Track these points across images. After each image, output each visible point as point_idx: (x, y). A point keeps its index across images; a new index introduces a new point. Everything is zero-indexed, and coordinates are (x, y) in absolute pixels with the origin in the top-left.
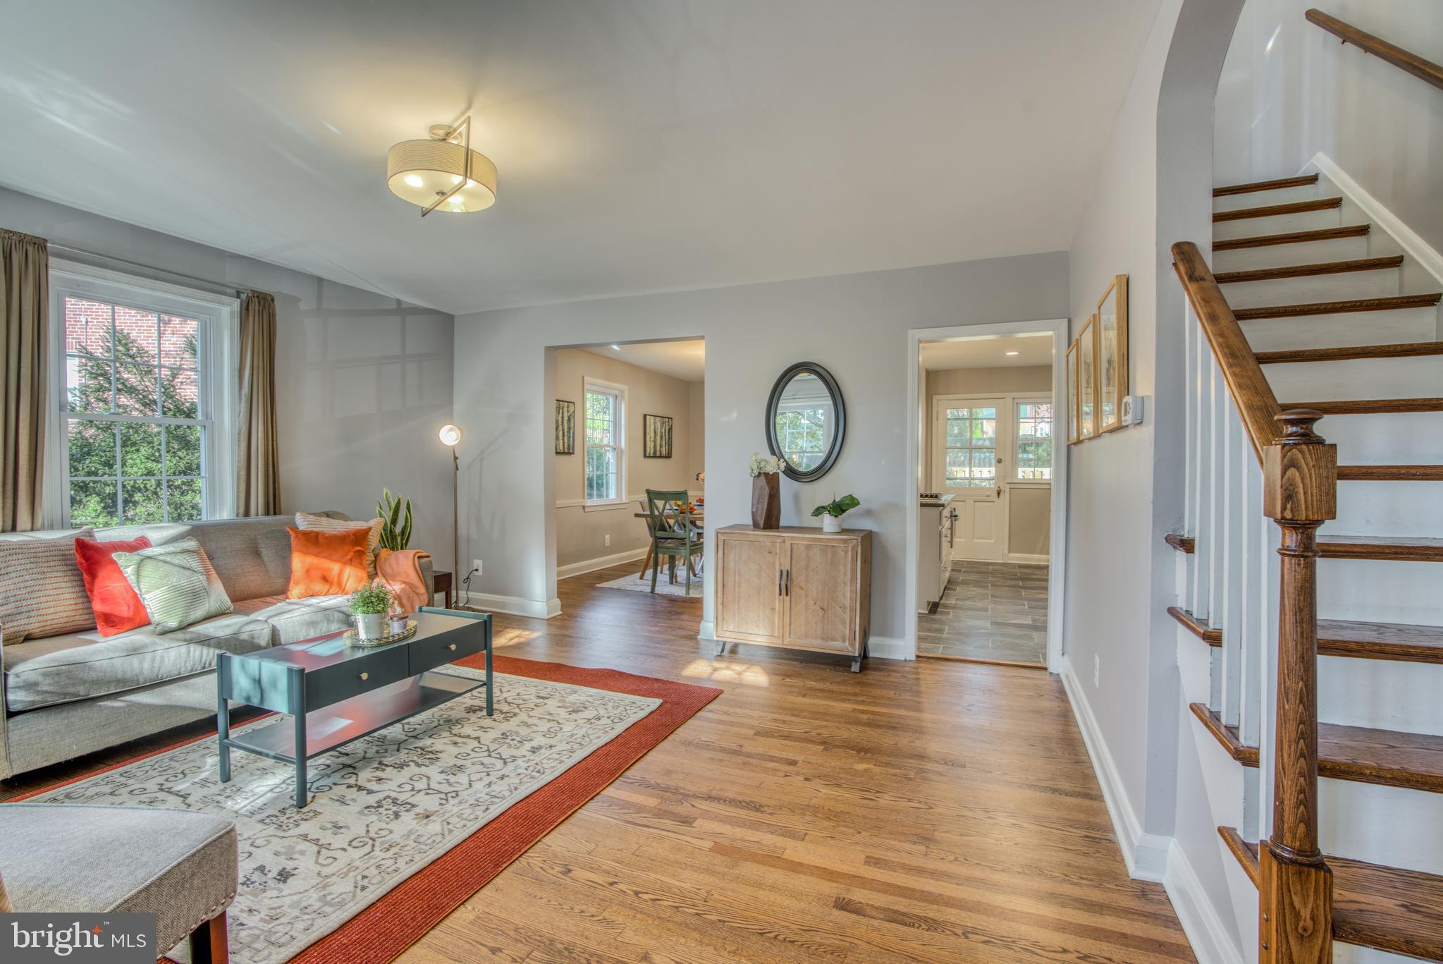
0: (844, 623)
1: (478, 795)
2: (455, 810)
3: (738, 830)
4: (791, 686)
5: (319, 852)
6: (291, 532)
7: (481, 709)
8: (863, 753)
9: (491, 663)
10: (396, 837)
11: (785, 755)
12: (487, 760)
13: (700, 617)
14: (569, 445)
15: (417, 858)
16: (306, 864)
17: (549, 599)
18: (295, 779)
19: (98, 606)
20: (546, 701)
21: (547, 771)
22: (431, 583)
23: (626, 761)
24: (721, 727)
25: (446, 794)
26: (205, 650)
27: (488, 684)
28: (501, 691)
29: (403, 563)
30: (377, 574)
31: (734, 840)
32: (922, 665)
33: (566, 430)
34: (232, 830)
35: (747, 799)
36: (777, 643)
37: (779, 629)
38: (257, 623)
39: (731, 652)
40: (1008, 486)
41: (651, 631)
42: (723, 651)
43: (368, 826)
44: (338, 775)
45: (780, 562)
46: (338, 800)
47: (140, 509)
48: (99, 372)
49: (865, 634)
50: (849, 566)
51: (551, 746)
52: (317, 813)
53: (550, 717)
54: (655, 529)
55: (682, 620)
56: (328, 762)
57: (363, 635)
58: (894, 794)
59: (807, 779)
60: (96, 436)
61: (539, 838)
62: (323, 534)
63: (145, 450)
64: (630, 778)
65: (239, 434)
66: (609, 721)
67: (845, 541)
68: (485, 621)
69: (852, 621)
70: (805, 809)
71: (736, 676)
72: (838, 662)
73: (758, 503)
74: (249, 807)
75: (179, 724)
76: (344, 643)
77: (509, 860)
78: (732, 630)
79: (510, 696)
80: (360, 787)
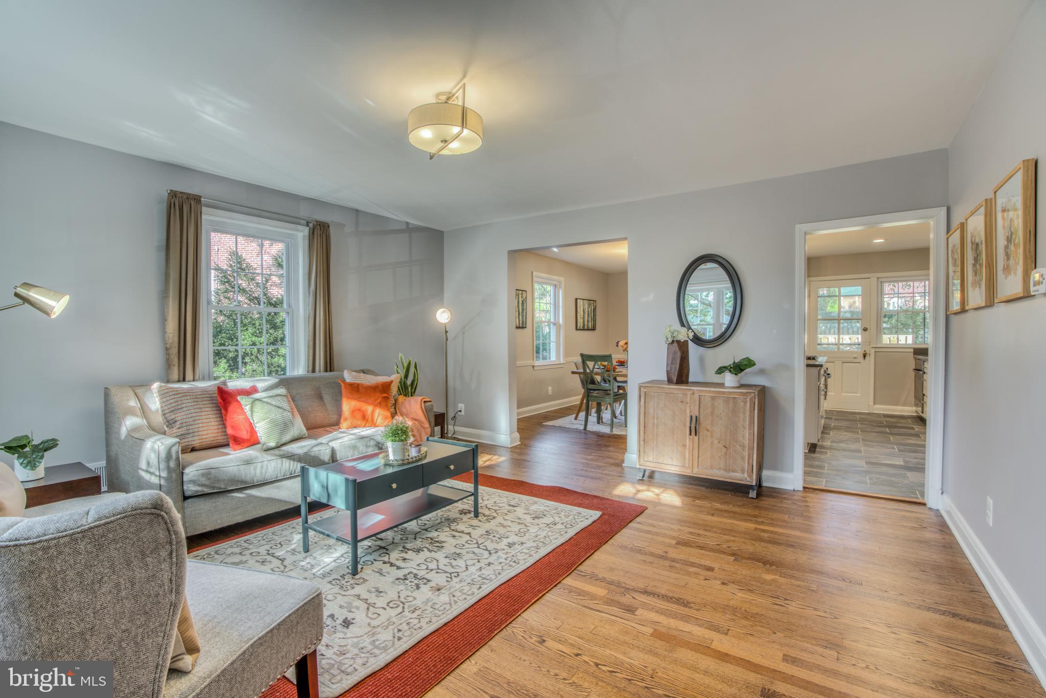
0: (743, 458)
1: (473, 577)
2: (458, 586)
3: (672, 620)
4: (701, 507)
5: (368, 609)
6: (342, 384)
7: (469, 512)
8: (768, 566)
9: (477, 480)
10: (418, 603)
11: (703, 562)
12: (477, 551)
13: (625, 450)
14: (523, 322)
15: (434, 620)
16: (360, 616)
17: (511, 433)
18: (350, 555)
19: (230, 431)
20: (515, 508)
21: (522, 562)
22: (433, 420)
23: (579, 559)
24: (649, 536)
25: (450, 574)
26: (292, 462)
27: (475, 494)
28: (483, 500)
29: (414, 406)
30: (396, 413)
31: (669, 628)
32: (809, 495)
33: (521, 311)
34: (320, 594)
35: (676, 596)
36: (688, 472)
37: (689, 460)
38: (322, 446)
39: (649, 477)
40: (873, 350)
41: (587, 459)
42: (643, 476)
43: (399, 593)
44: (377, 554)
45: (690, 409)
46: (378, 572)
47: (249, 367)
48: (226, 280)
49: (760, 468)
50: (748, 414)
51: (522, 543)
52: (365, 580)
53: (519, 521)
54: (587, 383)
55: (610, 451)
56: (370, 544)
57: (391, 457)
58: (801, 603)
59: (723, 584)
60: (224, 321)
61: (519, 613)
62: (362, 385)
63: (251, 330)
64: (582, 572)
65: (309, 317)
66: (563, 527)
67: (744, 394)
68: (473, 449)
69: (750, 457)
70: (725, 608)
71: (655, 496)
72: (738, 489)
73: (672, 364)
74: (321, 571)
75: (277, 511)
76: (379, 462)
77: (498, 628)
78: (651, 460)
79: (490, 503)
80: (392, 563)
